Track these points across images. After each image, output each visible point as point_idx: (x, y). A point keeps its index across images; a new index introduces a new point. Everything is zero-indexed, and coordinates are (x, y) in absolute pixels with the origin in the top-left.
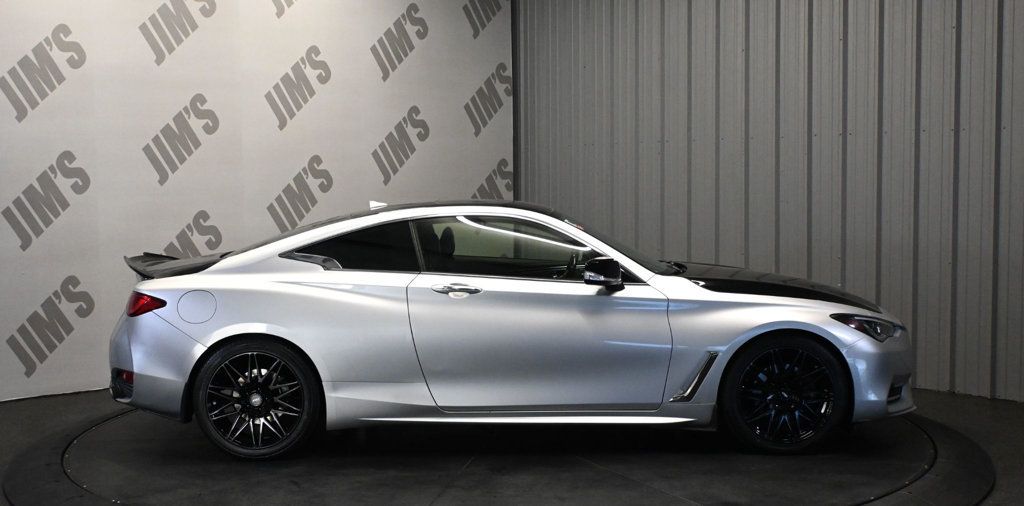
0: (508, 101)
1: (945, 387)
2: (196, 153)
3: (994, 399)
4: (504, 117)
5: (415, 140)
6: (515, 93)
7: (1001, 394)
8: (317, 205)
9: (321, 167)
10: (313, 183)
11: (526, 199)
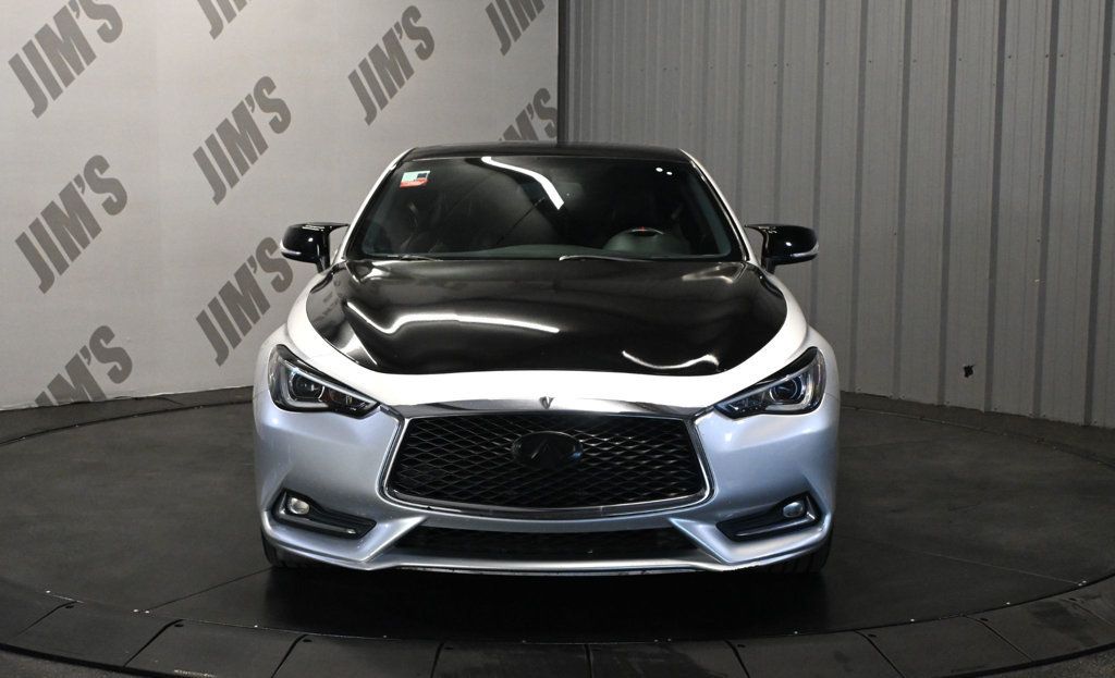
0: (552, 1)
5: (412, 57)
8: (267, 152)
9: (274, 95)
10: (262, 119)
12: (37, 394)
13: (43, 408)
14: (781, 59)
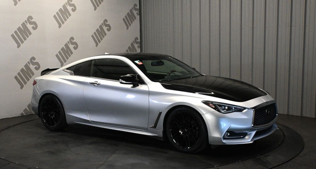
0: (138, 17)
1: (286, 113)
2: (30, 37)
3: (302, 117)
4: (136, 23)
5: (106, 31)
6: (140, 14)
7: (304, 115)
8: (73, 54)
10: (71, 47)
11: (145, 51)
12: (21, 113)
13: (22, 116)
14: (191, 30)
